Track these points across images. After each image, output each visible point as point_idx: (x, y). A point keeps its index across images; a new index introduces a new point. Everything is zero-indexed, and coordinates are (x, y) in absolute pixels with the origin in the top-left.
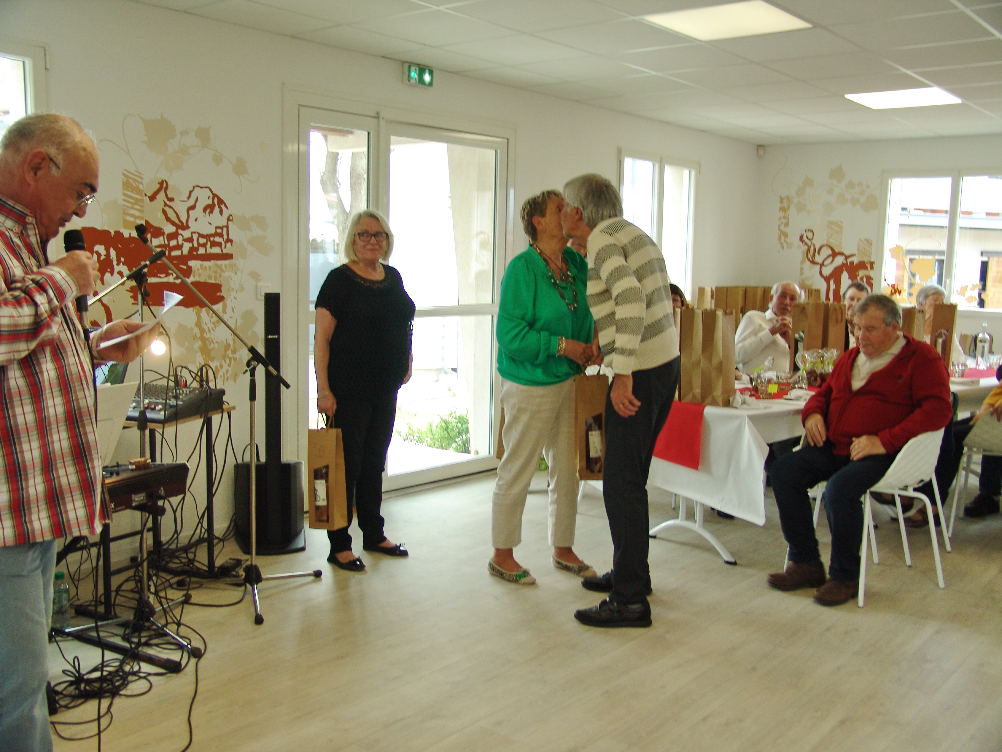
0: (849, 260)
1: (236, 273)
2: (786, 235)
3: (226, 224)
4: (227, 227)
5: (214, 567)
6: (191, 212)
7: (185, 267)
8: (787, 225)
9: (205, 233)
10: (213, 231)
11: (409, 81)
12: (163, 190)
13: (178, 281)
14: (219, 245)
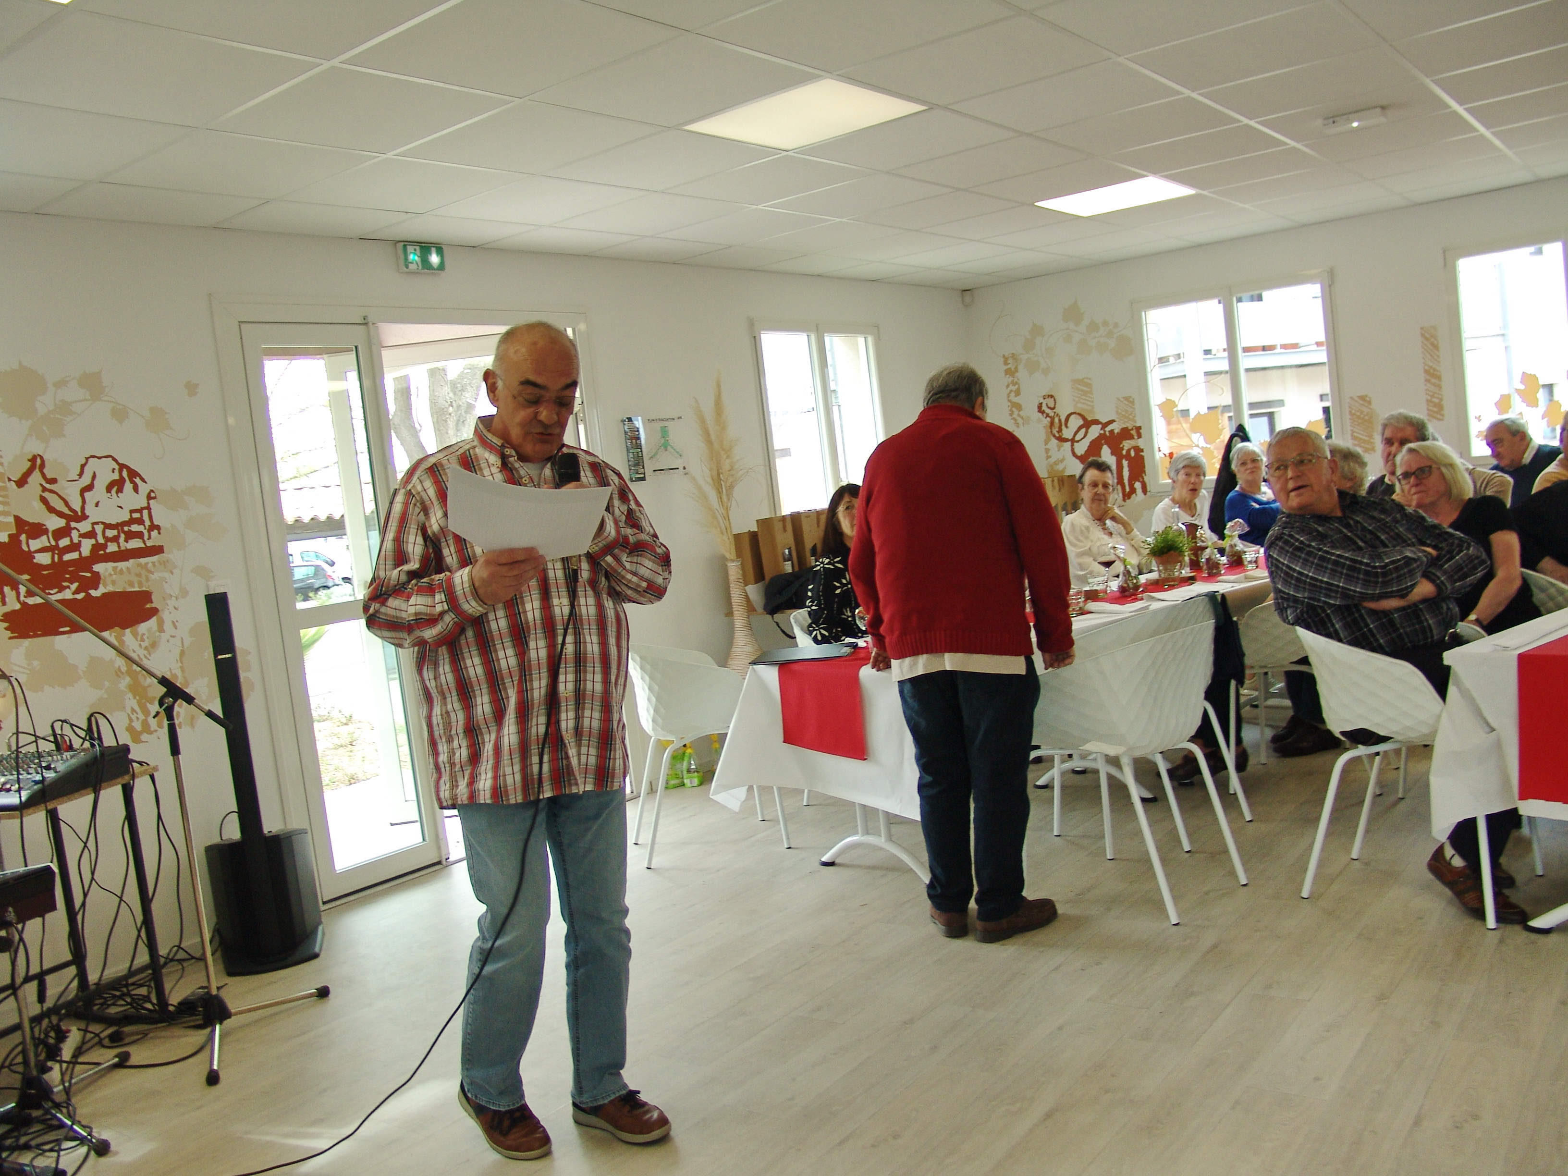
0: (1108, 429)
1: (172, 573)
2: (1018, 407)
3: (146, 505)
4: (148, 508)
5: (167, 1005)
6: (87, 495)
7: (88, 575)
8: (1018, 393)
9: (114, 523)
10: (127, 517)
11: (407, 267)
12: (37, 470)
13: (81, 596)
14: (139, 535)
